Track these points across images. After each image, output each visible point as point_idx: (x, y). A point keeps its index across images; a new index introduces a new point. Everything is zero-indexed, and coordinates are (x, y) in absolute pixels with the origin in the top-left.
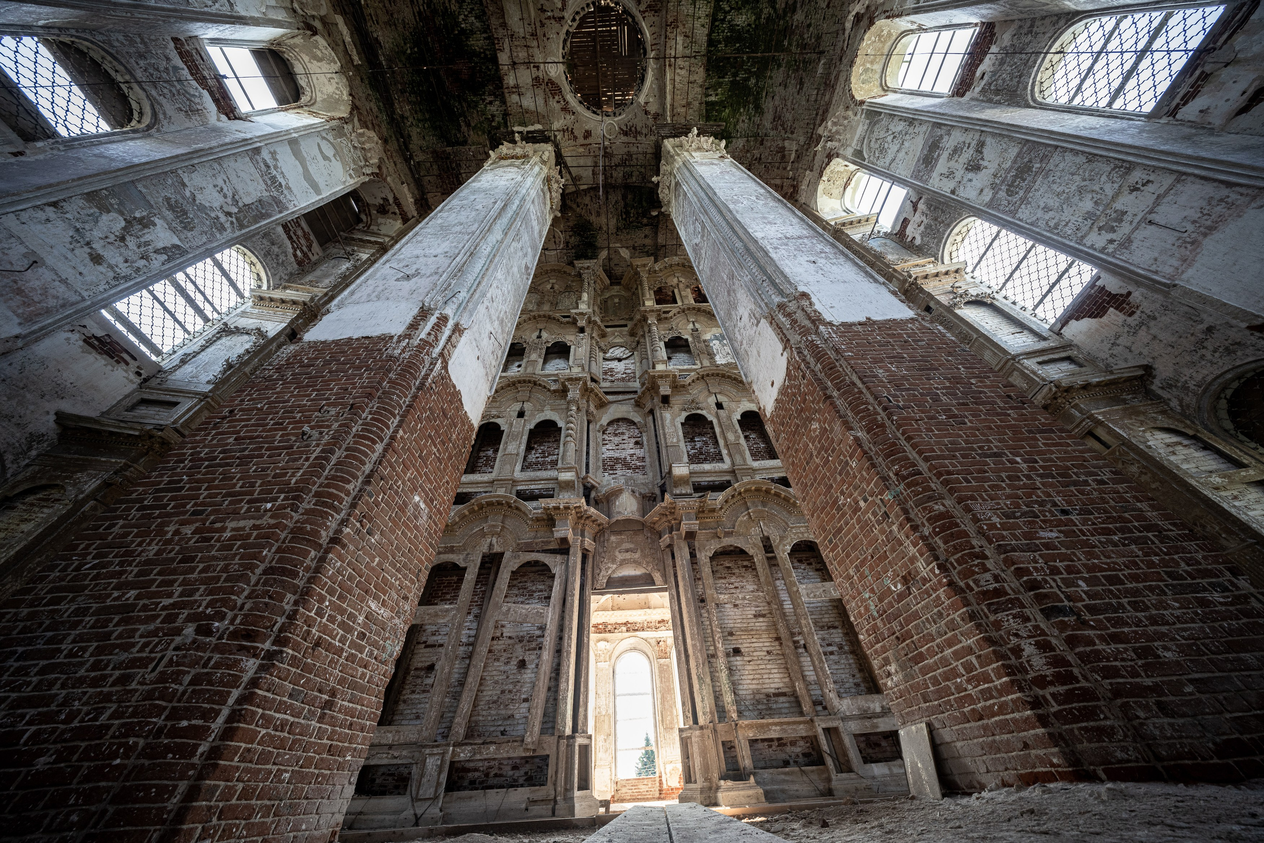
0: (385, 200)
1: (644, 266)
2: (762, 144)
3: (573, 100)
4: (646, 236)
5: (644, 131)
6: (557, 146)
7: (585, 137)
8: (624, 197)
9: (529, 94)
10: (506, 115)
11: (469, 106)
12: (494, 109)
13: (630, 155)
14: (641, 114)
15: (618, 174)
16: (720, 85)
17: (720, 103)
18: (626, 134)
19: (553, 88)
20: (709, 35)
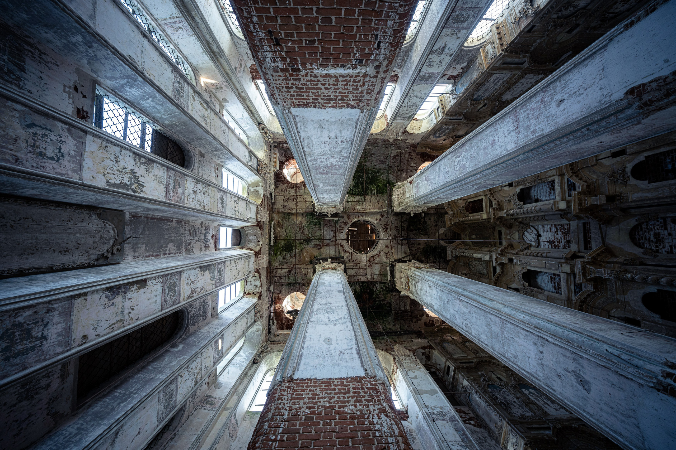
0: (423, 354)
1: (450, 220)
2: (391, 167)
3: (374, 252)
4: (430, 219)
5: (386, 221)
6: (395, 261)
7: (388, 248)
8: (412, 230)
9: (374, 270)
10: (381, 282)
11: (377, 298)
12: (379, 286)
13: (395, 227)
14: (381, 222)
15: (403, 233)
16: (371, 189)
17: (377, 188)
18: (387, 229)
19: (371, 259)
20: (357, 195)
